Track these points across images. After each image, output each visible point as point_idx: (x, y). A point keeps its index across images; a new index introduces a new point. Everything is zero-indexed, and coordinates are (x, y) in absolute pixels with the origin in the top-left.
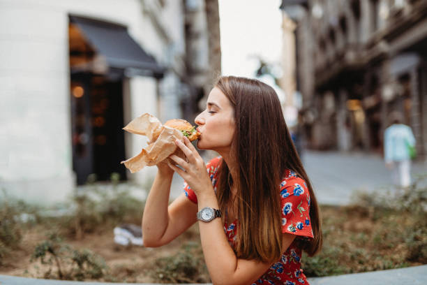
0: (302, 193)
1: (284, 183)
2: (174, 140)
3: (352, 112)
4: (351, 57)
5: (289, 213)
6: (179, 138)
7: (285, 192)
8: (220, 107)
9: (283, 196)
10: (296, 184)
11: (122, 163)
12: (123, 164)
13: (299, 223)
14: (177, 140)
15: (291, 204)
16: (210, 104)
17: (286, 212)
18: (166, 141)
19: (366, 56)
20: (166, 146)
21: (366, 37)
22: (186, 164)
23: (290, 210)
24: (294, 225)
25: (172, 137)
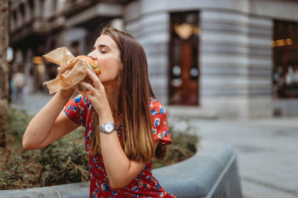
0: (164, 112)
1: (152, 106)
2: (85, 69)
3: (36, 65)
4: (37, 26)
5: (158, 125)
6: (89, 69)
7: (154, 111)
8: (111, 48)
9: (153, 114)
10: (160, 106)
11: (44, 84)
12: (46, 85)
13: (164, 132)
14: (88, 70)
15: (159, 119)
16: (102, 46)
17: (156, 125)
18: (80, 69)
19: (48, 27)
20: (80, 73)
21: (48, 14)
22: (92, 88)
23: (159, 123)
24: (162, 134)
25: (84, 67)
